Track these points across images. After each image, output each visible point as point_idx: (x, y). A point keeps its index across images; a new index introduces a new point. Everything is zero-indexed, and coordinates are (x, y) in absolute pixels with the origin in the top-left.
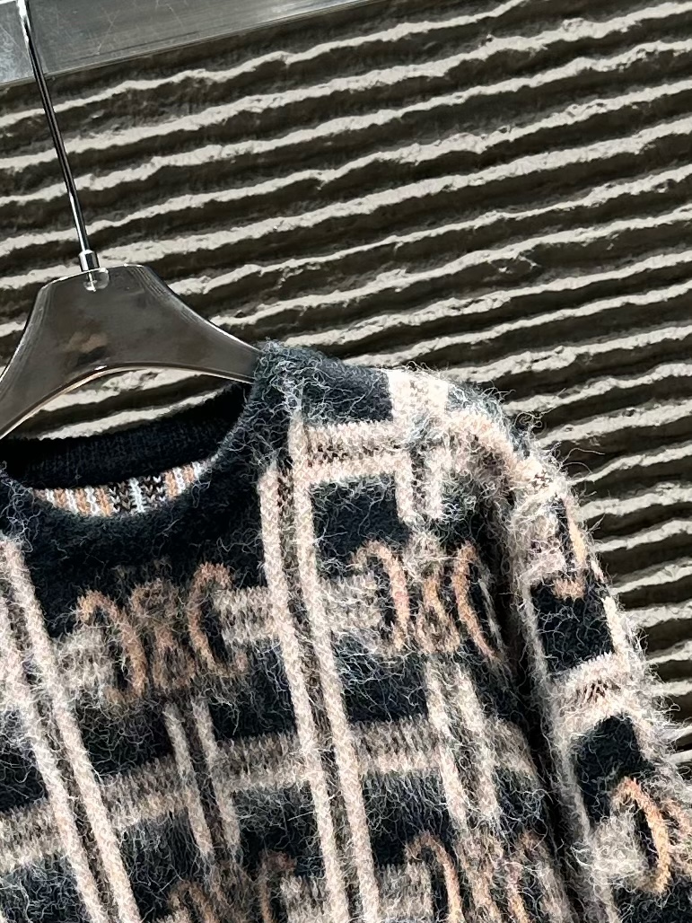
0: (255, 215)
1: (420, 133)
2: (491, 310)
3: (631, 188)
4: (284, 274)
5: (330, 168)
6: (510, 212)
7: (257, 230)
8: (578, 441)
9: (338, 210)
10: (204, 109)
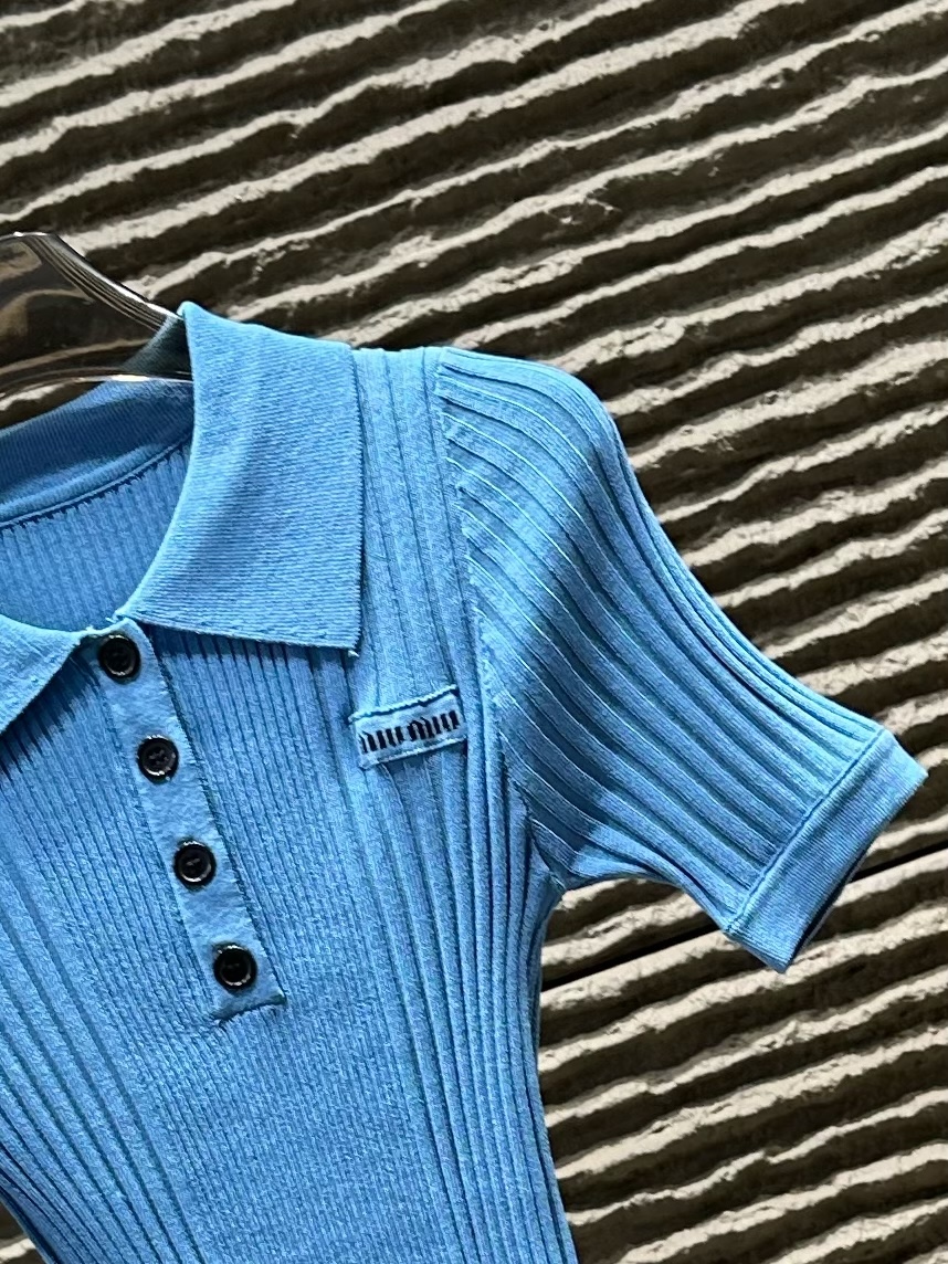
0: (209, 183)
1: (428, 44)
2: (558, 279)
3: (732, 87)
4: (259, 261)
5: (306, 106)
6: (567, 139)
7: (213, 204)
8: (701, 447)
9: (323, 163)
10: (119, 44)
